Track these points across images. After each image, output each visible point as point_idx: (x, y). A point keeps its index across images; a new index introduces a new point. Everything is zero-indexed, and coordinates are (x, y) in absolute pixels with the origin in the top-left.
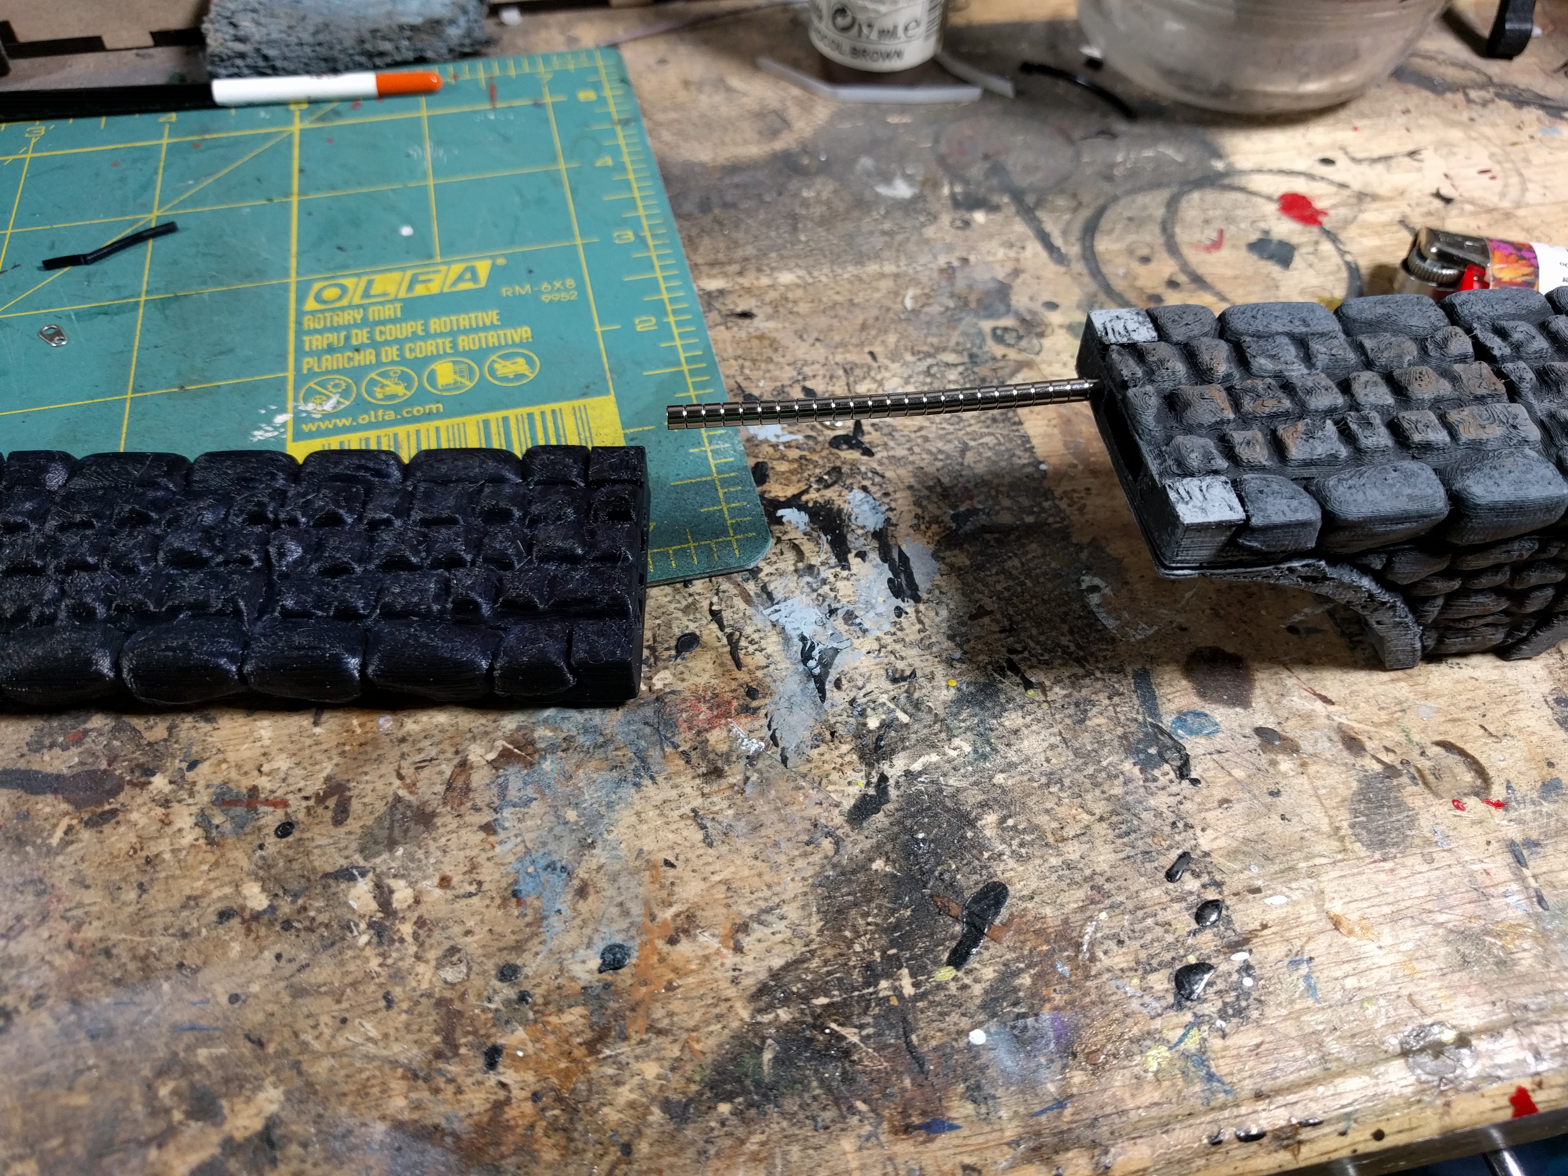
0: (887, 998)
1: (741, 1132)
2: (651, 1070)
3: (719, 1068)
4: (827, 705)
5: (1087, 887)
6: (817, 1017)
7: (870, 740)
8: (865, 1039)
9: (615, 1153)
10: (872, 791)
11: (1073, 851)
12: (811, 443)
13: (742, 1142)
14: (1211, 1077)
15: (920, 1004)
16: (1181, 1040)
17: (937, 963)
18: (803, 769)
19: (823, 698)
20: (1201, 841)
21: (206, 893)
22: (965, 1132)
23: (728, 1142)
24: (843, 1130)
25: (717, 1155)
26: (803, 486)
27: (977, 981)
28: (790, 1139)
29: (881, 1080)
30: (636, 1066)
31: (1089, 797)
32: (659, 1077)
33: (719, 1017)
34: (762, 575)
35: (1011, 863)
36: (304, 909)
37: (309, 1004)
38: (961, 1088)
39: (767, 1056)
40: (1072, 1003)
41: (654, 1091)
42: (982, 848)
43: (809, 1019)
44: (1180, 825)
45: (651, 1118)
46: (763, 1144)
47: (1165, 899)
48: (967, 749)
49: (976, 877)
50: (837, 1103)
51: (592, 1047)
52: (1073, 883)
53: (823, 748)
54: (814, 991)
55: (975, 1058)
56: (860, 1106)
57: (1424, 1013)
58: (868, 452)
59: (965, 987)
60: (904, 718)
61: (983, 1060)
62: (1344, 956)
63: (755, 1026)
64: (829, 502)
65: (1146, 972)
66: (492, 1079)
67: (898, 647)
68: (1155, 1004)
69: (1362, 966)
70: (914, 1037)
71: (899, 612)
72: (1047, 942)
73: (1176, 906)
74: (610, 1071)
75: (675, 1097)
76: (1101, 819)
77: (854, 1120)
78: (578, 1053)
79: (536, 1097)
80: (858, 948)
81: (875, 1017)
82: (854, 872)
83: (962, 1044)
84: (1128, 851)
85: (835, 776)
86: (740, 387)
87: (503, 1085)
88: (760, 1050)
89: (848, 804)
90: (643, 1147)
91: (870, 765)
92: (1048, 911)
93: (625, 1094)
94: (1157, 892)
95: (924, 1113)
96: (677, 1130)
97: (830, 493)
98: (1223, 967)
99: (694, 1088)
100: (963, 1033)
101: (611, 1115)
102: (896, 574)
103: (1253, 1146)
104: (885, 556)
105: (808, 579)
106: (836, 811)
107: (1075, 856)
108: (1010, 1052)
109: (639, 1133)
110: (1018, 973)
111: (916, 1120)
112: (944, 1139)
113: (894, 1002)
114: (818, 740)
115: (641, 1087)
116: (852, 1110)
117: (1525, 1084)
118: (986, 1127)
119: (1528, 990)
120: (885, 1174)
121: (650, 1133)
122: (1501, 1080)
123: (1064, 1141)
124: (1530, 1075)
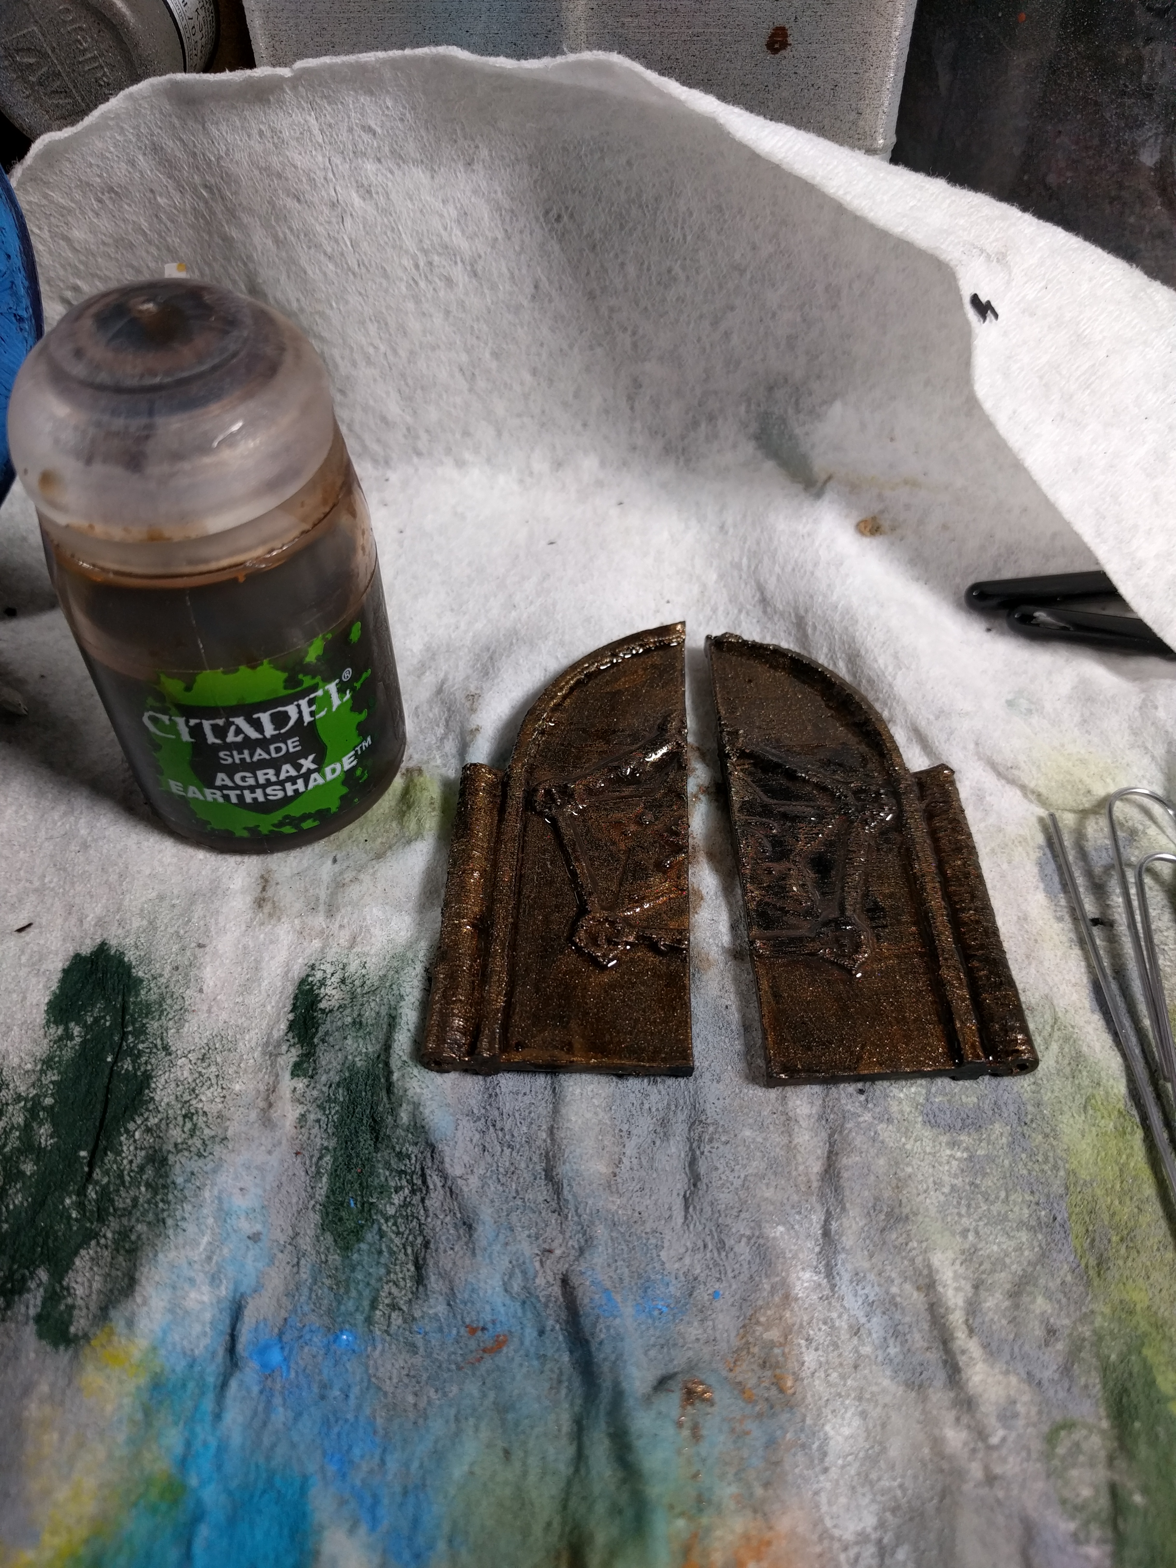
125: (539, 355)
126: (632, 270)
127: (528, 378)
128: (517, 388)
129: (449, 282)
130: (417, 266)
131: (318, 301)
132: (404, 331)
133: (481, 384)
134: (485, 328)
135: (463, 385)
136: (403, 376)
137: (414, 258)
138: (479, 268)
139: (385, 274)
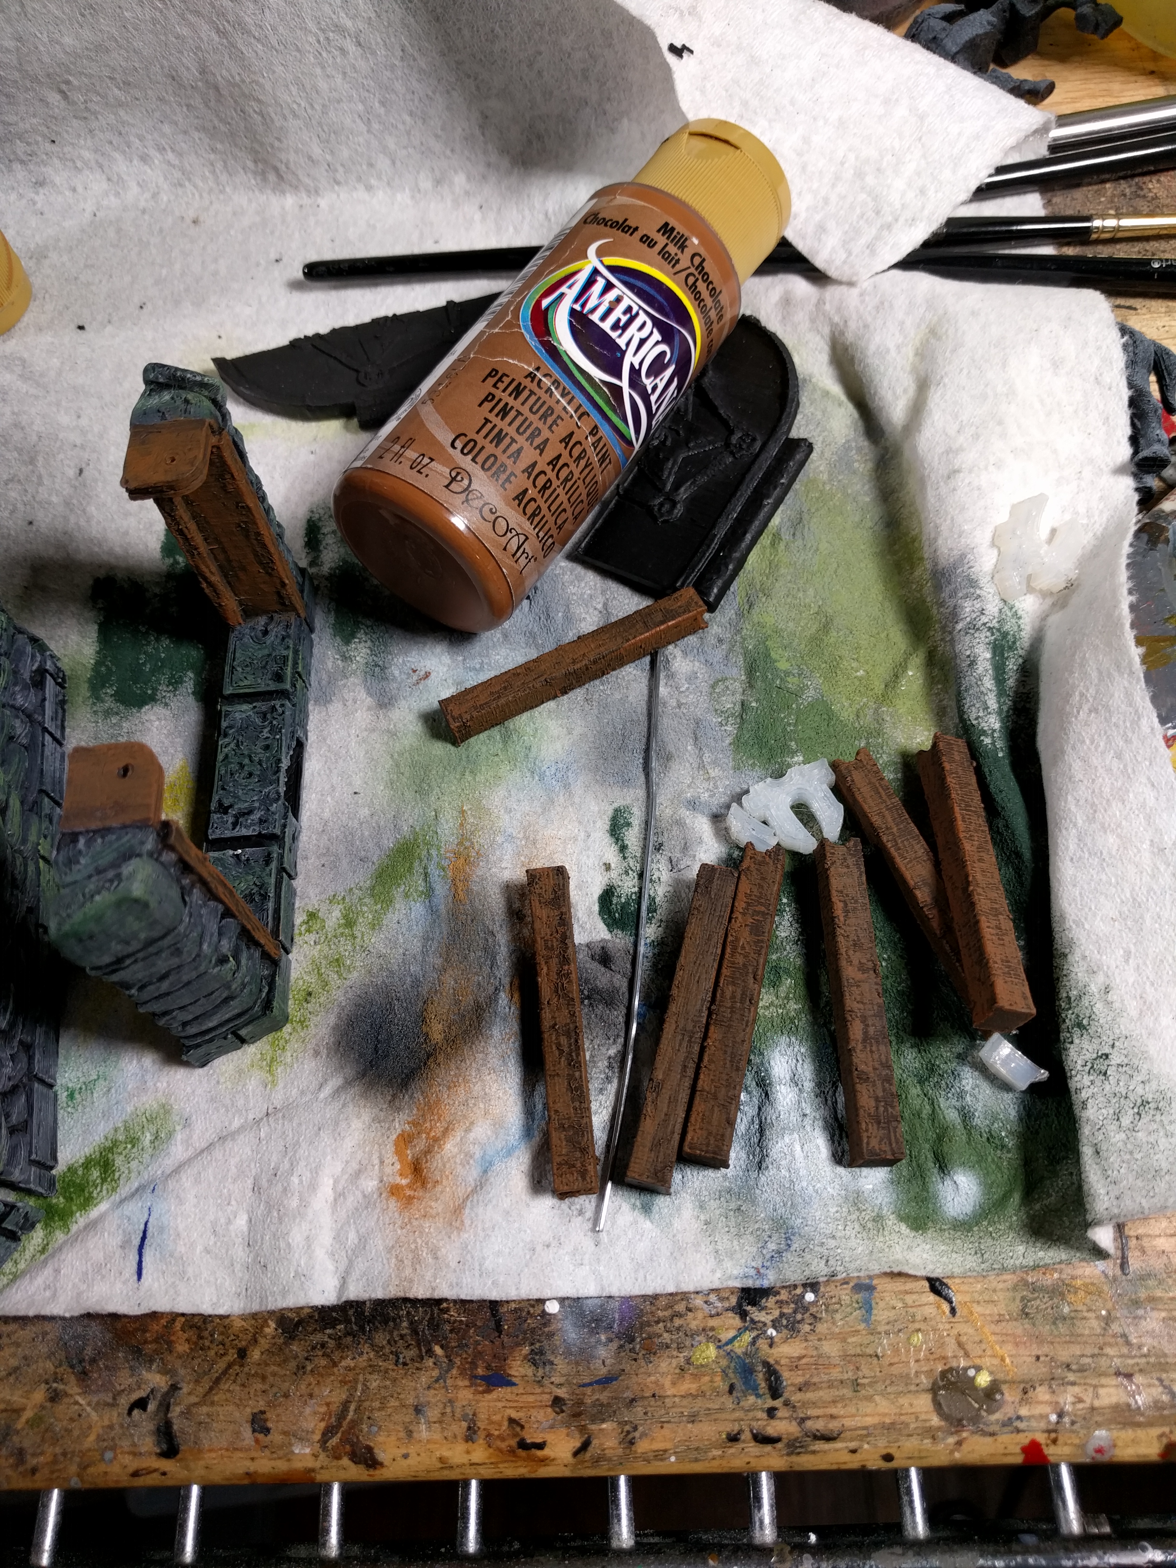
1: (335, 1355)
9: (232, 1355)
13: (335, 1364)
16: (731, 1341)
22: (519, 1389)
23: (323, 1362)
24: (418, 1369)
25: (312, 1371)
28: (373, 1368)
29: (460, 1331)
38: (526, 1349)
45: (267, 1330)
46: (351, 1369)
50: (419, 1346)
55: (545, 1325)
56: (438, 1350)
57: (967, 1355)
61: (553, 1327)
62: (909, 1287)
68: (718, 1303)
77: (430, 1362)
83: (537, 1310)
90: (255, 1355)
95: (488, 1368)
96: (285, 1343)
100: (540, 1301)
103: (768, 1448)
108: (575, 1325)
109: (255, 1341)
111: (482, 1372)
112: (501, 1392)
116: (430, 1352)
117: (1041, 1438)
118: (538, 1390)
119: (1077, 1350)
120: (443, 1414)
121: (264, 1343)
122: (1018, 1431)
123: (602, 1412)
124: (1049, 1431)
125: (413, 100)
126: (466, 32)
127: (408, 119)
128: (400, 126)
129: (343, 51)
130: (319, 42)
131: (255, 73)
132: (315, 88)
133: (376, 126)
134: (372, 84)
135: (363, 128)
136: (320, 124)
137: (316, 35)
138: (362, 40)
139: (298, 50)
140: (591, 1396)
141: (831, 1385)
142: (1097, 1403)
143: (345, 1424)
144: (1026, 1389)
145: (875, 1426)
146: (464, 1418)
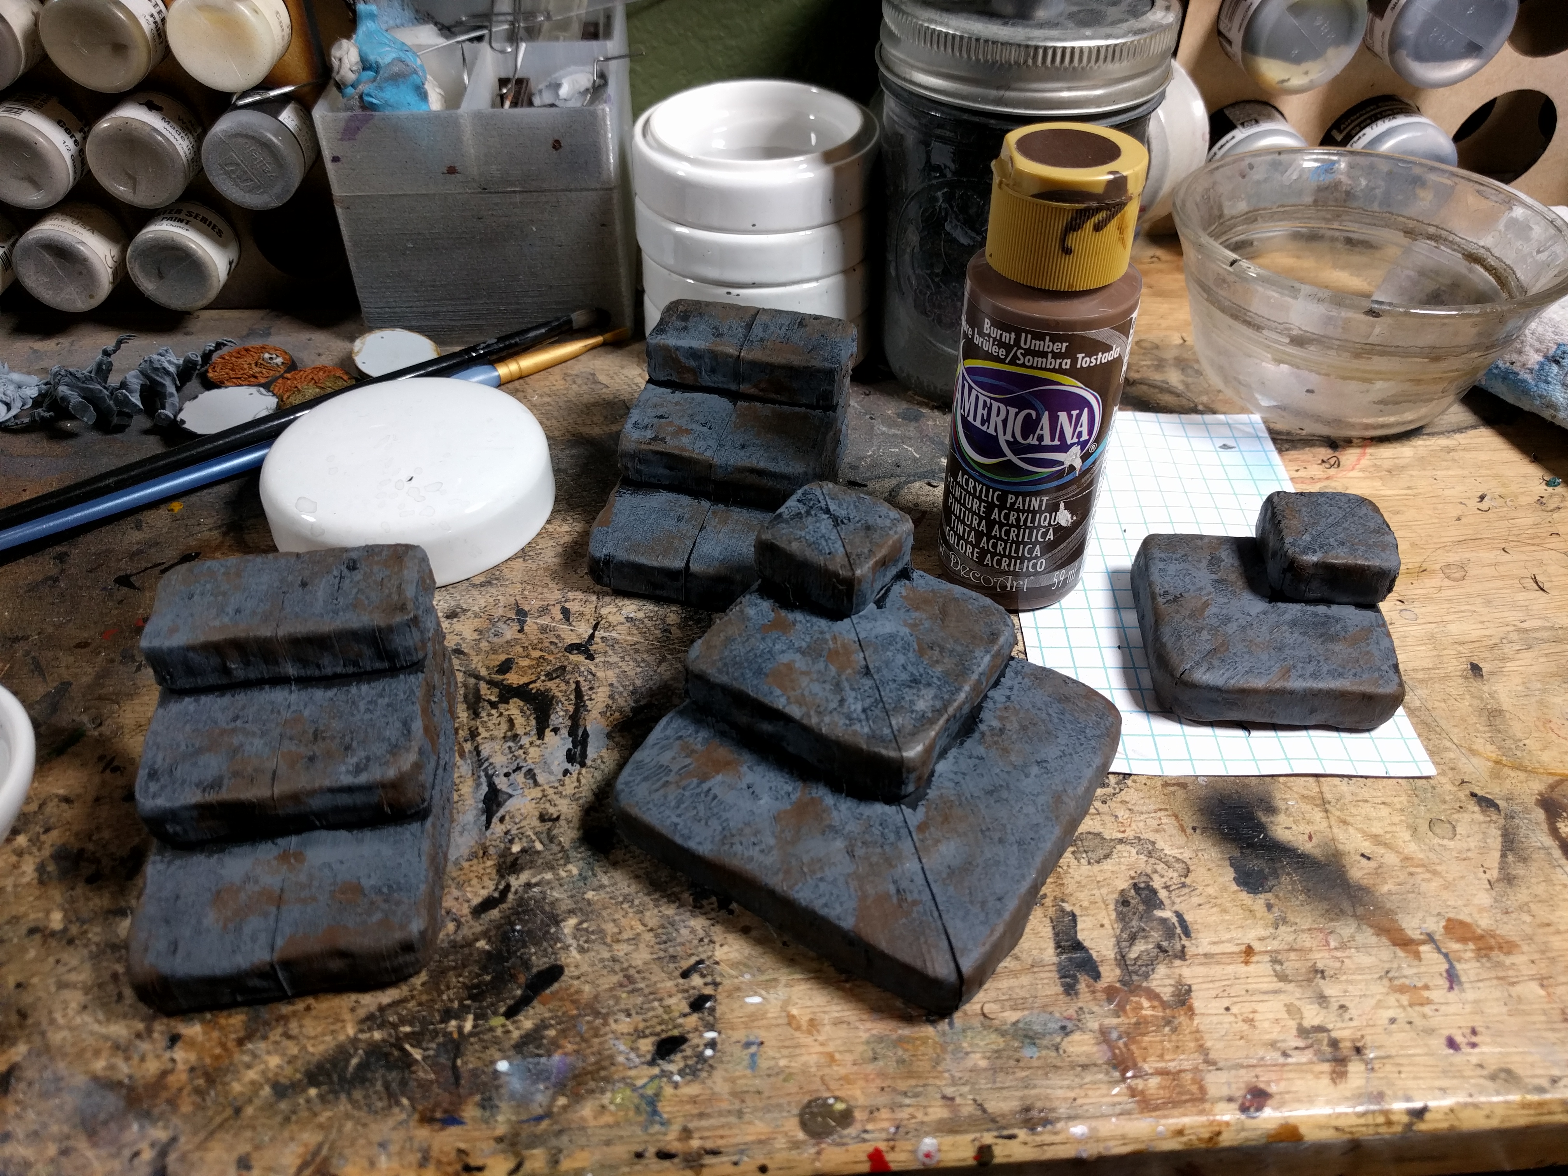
0: (451, 1033)
1: (318, 1107)
2: (274, 1061)
3: (320, 1066)
4: (488, 833)
5: (621, 974)
6: (398, 1039)
7: (510, 859)
8: (425, 1058)
9: (229, 1112)
10: (496, 895)
11: (621, 950)
12: (552, 647)
13: (315, 1115)
14: (655, 1112)
15: (472, 1040)
16: (644, 1086)
17: (495, 1013)
18: (454, 874)
19: (488, 827)
20: (717, 953)
21: (26, 915)
22: (468, 1127)
23: (307, 1114)
24: (386, 1115)
25: (296, 1121)
26: (534, 678)
27: (518, 1028)
28: (348, 1116)
29: (425, 1086)
30: (266, 1057)
31: (648, 914)
32: (279, 1066)
33: (333, 1032)
34: (479, 739)
35: (574, 952)
36: (86, 932)
37: (67, 994)
38: (478, 1098)
39: (354, 1061)
40: (577, 1052)
41: (271, 1075)
42: (558, 940)
43: (393, 1040)
44: (706, 941)
45: (261, 1093)
46: (329, 1118)
47: (674, 990)
48: (575, 871)
49: (546, 959)
50: (389, 1099)
51: (240, 1042)
52: (613, 971)
53: (475, 861)
54: (403, 1021)
55: (495, 1079)
56: (405, 1101)
57: (828, 1089)
58: (591, 657)
59: (508, 1032)
60: (539, 846)
61: (500, 1082)
62: (787, 1043)
63: (354, 1041)
64: (548, 690)
65: (639, 1037)
66: (168, 1055)
67: (555, 797)
68: (637, 1060)
69: (798, 1051)
70: (459, 1062)
71: (566, 772)
72: (578, 1008)
73: (680, 996)
74: (246, 1058)
75: (283, 1080)
76: (651, 930)
77: (396, 1110)
78: (231, 1045)
79: (192, 1069)
80: (445, 997)
81: (439, 1044)
82: (462, 947)
83: (491, 1069)
84: (662, 954)
85: (475, 881)
86: (517, 604)
87: (173, 1060)
88: (351, 1056)
89: (476, 901)
90: (249, 1111)
91: (502, 877)
92: (587, 988)
93: (252, 1075)
94: (669, 984)
95: (446, 1111)
96: (276, 1102)
97: (551, 684)
98: (696, 1041)
99: (298, 1076)
100: (493, 1062)
101: (236, 1087)
102: (575, 746)
103: (667, 1164)
104: (572, 732)
105: (511, 744)
106: (466, 905)
107: (621, 954)
108: (521, 1079)
109: (250, 1101)
110: (546, 1027)
111: (438, 1115)
112: (453, 1130)
113: (455, 1036)
114: (473, 856)
115: (263, 1073)
116: (398, 1103)
117: (882, 1146)
118: (484, 1126)
119: (913, 1082)
120: (403, 1148)
121: (257, 1102)
122: (864, 1141)
123: (535, 1141)
124: (888, 1140)
140: (526, 1131)
141: (721, 1114)
142: (926, 1119)
143: (318, 1160)
144: (873, 1111)
145: (753, 1142)
146: (419, 1150)
